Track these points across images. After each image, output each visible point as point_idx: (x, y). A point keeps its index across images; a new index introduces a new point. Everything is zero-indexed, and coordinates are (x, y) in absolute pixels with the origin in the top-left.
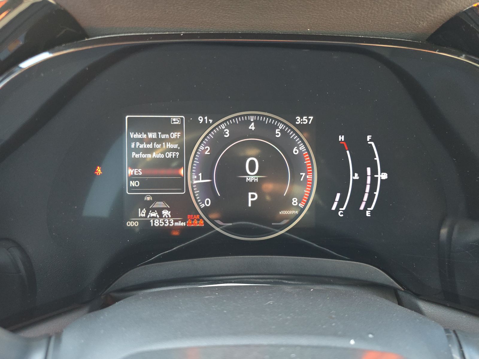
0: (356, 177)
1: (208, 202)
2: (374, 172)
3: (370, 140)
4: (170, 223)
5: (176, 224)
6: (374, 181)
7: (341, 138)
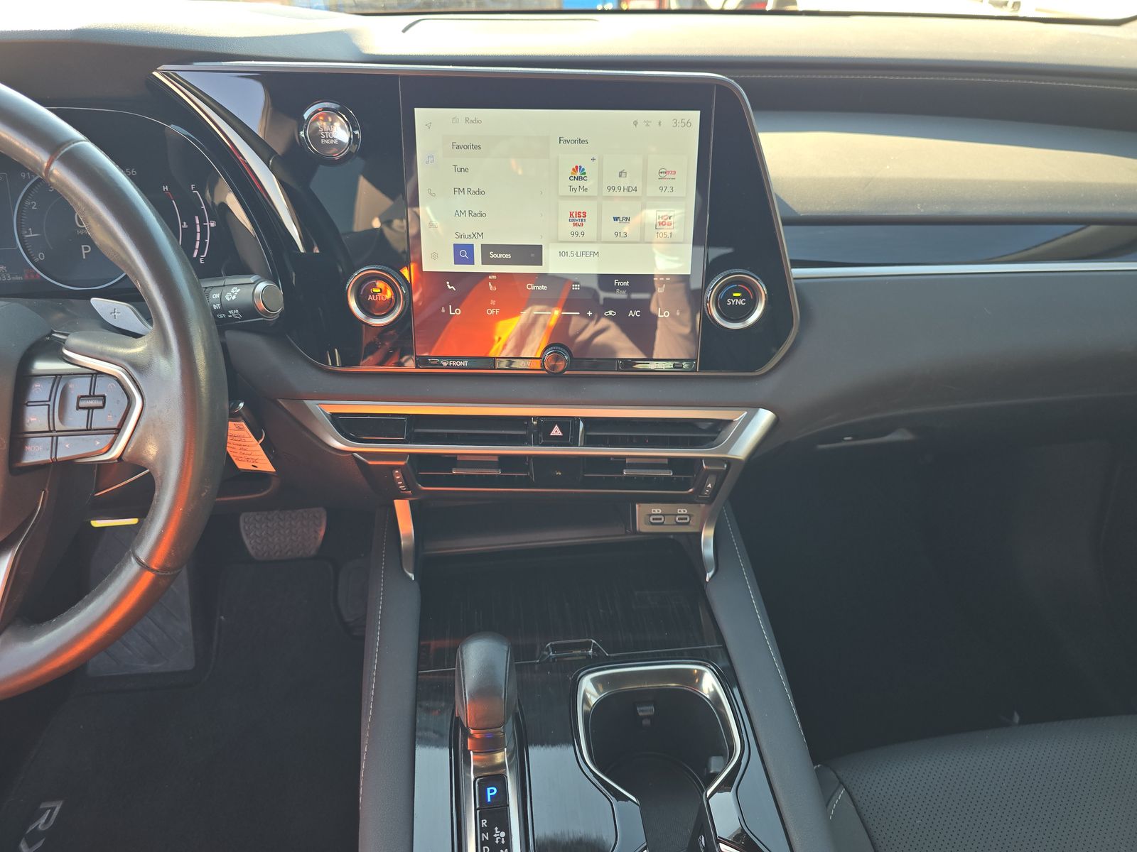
0: (185, 226)
1: (41, 256)
2: (202, 220)
3: (194, 189)
4: (7, 277)
5: (13, 278)
6: (203, 229)
7: (165, 188)
